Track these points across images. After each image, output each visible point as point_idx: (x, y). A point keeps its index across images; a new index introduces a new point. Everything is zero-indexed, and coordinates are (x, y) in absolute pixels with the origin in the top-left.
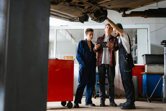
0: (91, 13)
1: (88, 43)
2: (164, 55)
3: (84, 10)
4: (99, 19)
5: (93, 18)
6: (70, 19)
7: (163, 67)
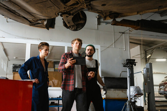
0: (70, 14)
1: (41, 60)
2: (127, 78)
3: (64, 8)
4: (76, 25)
5: (69, 23)
6: (30, 22)
7: (122, 92)
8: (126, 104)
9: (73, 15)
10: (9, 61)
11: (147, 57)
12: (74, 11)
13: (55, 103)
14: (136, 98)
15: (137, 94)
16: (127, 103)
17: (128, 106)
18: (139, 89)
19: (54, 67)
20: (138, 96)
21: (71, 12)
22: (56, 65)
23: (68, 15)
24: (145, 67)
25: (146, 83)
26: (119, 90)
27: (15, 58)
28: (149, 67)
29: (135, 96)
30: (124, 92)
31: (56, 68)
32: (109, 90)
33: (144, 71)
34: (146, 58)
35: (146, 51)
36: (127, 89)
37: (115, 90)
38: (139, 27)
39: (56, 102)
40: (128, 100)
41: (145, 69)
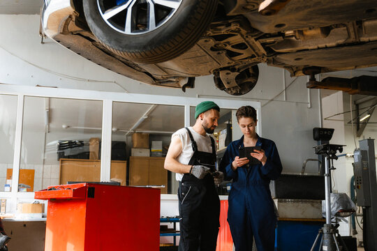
2: (324, 178)
4: (241, 86)
5: (228, 83)
6: (154, 79)
7: (313, 206)
8: (322, 230)
9: (238, 71)
10: (48, 134)
11: (361, 120)
12: (241, 65)
13: (169, 228)
14: (339, 218)
15: (342, 211)
16: (325, 230)
17: (325, 235)
18: (345, 200)
19: (150, 147)
20: (343, 214)
21: (237, 67)
22: (153, 142)
23: (229, 72)
24: (358, 147)
25: (359, 185)
26: (306, 202)
27: (64, 126)
28: (367, 148)
29: (337, 215)
30: (316, 205)
31: (153, 150)
32: (285, 202)
33: (356, 157)
34: (358, 123)
35: (357, 106)
36: (325, 199)
37: (298, 202)
38: (357, 91)
39: (170, 225)
40: (325, 223)
41: (358, 153)
